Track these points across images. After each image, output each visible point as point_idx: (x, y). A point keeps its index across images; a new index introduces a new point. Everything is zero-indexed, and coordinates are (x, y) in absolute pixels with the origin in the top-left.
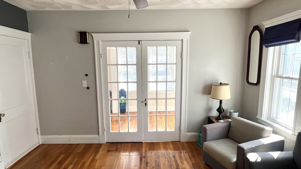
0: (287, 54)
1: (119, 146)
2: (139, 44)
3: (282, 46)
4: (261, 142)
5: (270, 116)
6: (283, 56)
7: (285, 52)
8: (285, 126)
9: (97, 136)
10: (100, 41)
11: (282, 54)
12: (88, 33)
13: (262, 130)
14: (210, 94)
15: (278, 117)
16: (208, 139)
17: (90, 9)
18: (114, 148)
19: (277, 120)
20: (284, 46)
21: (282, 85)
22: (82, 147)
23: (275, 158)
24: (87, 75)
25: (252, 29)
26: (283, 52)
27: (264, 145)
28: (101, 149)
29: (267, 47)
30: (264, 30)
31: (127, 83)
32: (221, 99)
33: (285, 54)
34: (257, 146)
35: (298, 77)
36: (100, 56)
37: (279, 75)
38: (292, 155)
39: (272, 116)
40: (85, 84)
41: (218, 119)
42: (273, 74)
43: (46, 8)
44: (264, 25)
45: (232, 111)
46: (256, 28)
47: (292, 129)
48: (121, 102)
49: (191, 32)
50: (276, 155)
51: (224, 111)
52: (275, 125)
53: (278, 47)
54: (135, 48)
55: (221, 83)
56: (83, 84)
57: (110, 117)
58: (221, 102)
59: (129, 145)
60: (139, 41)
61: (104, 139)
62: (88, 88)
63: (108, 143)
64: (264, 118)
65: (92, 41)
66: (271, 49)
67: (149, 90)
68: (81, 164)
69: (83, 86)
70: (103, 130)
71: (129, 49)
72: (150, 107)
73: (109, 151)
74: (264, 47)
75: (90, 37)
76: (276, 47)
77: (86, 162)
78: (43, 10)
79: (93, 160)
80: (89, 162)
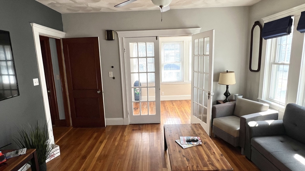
0: (282, 44)
1: (141, 127)
2: (157, 39)
3: (278, 38)
4: (259, 114)
5: (269, 97)
6: (279, 46)
7: (281, 43)
8: (279, 103)
9: (122, 119)
10: (124, 38)
11: (278, 45)
12: (114, 31)
13: (261, 106)
14: (218, 81)
15: (275, 97)
16: (217, 116)
17: (115, 10)
18: (137, 128)
19: (274, 99)
20: (280, 38)
21: (278, 70)
22: (110, 128)
23: (269, 125)
24: (113, 67)
25: (253, 24)
26: (278, 43)
27: (261, 116)
28: (126, 129)
29: (266, 39)
30: (263, 25)
31: (146, 73)
32: (227, 84)
33: (280, 45)
34: (256, 117)
35: (289, 62)
36: (124, 50)
37: (276, 62)
38: (282, 122)
39: (270, 97)
40: (111, 75)
41: (225, 101)
42: (271, 62)
43: (78, 11)
44: (263, 21)
45: (237, 95)
46: (257, 23)
47: (284, 105)
48: (136, 93)
49: (201, 28)
50: (270, 122)
51: (230, 94)
52: (272, 103)
53: (275, 38)
54: (153, 43)
55: (227, 71)
56: (109, 74)
57: (133, 103)
58: (227, 86)
59: (149, 126)
60: (157, 37)
61: (128, 121)
62: (114, 78)
63: (131, 125)
64: (264, 98)
65: (117, 38)
66: (269, 41)
67: (161, 81)
68: (113, 139)
69: (110, 76)
70: (127, 113)
71: (148, 43)
72: (162, 96)
73: (133, 130)
74: (263, 39)
75: (115, 34)
76: (273, 39)
77: (117, 137)
78: (76, 12)
79: (122, 136)
80: (119, 137)
